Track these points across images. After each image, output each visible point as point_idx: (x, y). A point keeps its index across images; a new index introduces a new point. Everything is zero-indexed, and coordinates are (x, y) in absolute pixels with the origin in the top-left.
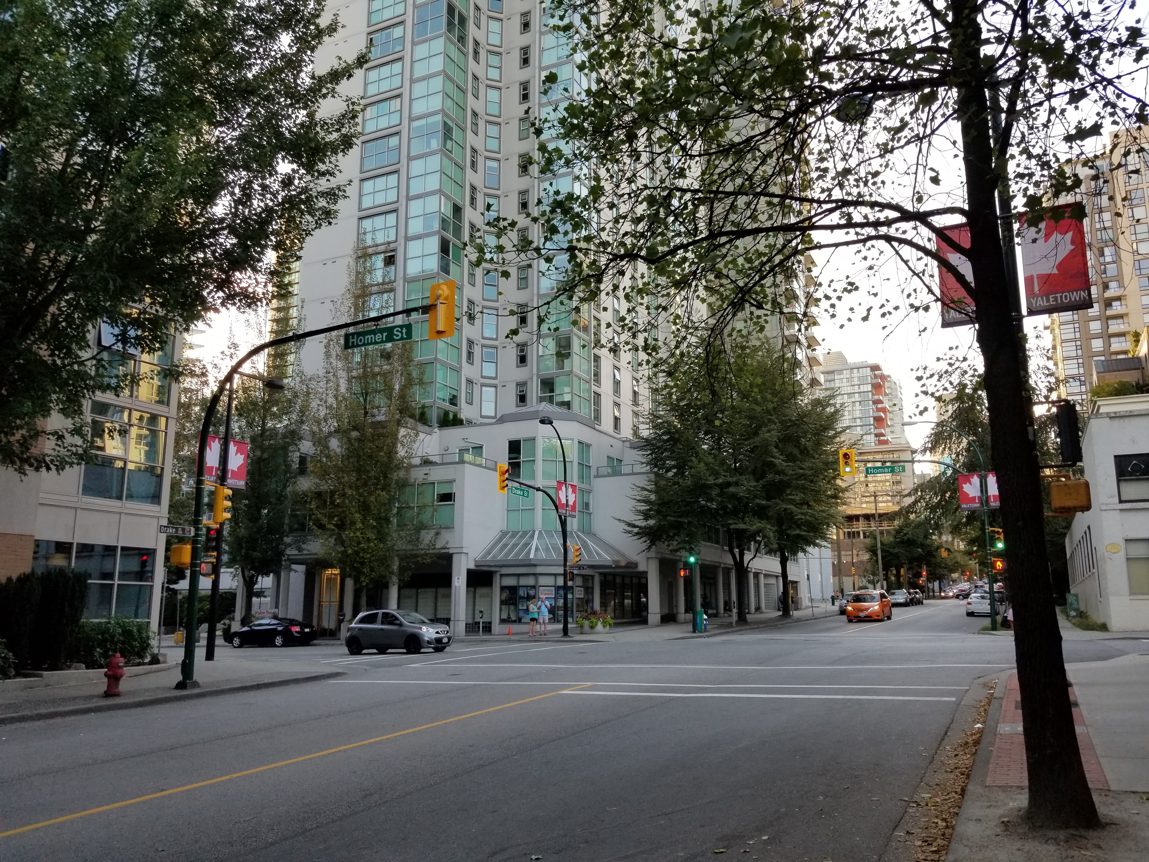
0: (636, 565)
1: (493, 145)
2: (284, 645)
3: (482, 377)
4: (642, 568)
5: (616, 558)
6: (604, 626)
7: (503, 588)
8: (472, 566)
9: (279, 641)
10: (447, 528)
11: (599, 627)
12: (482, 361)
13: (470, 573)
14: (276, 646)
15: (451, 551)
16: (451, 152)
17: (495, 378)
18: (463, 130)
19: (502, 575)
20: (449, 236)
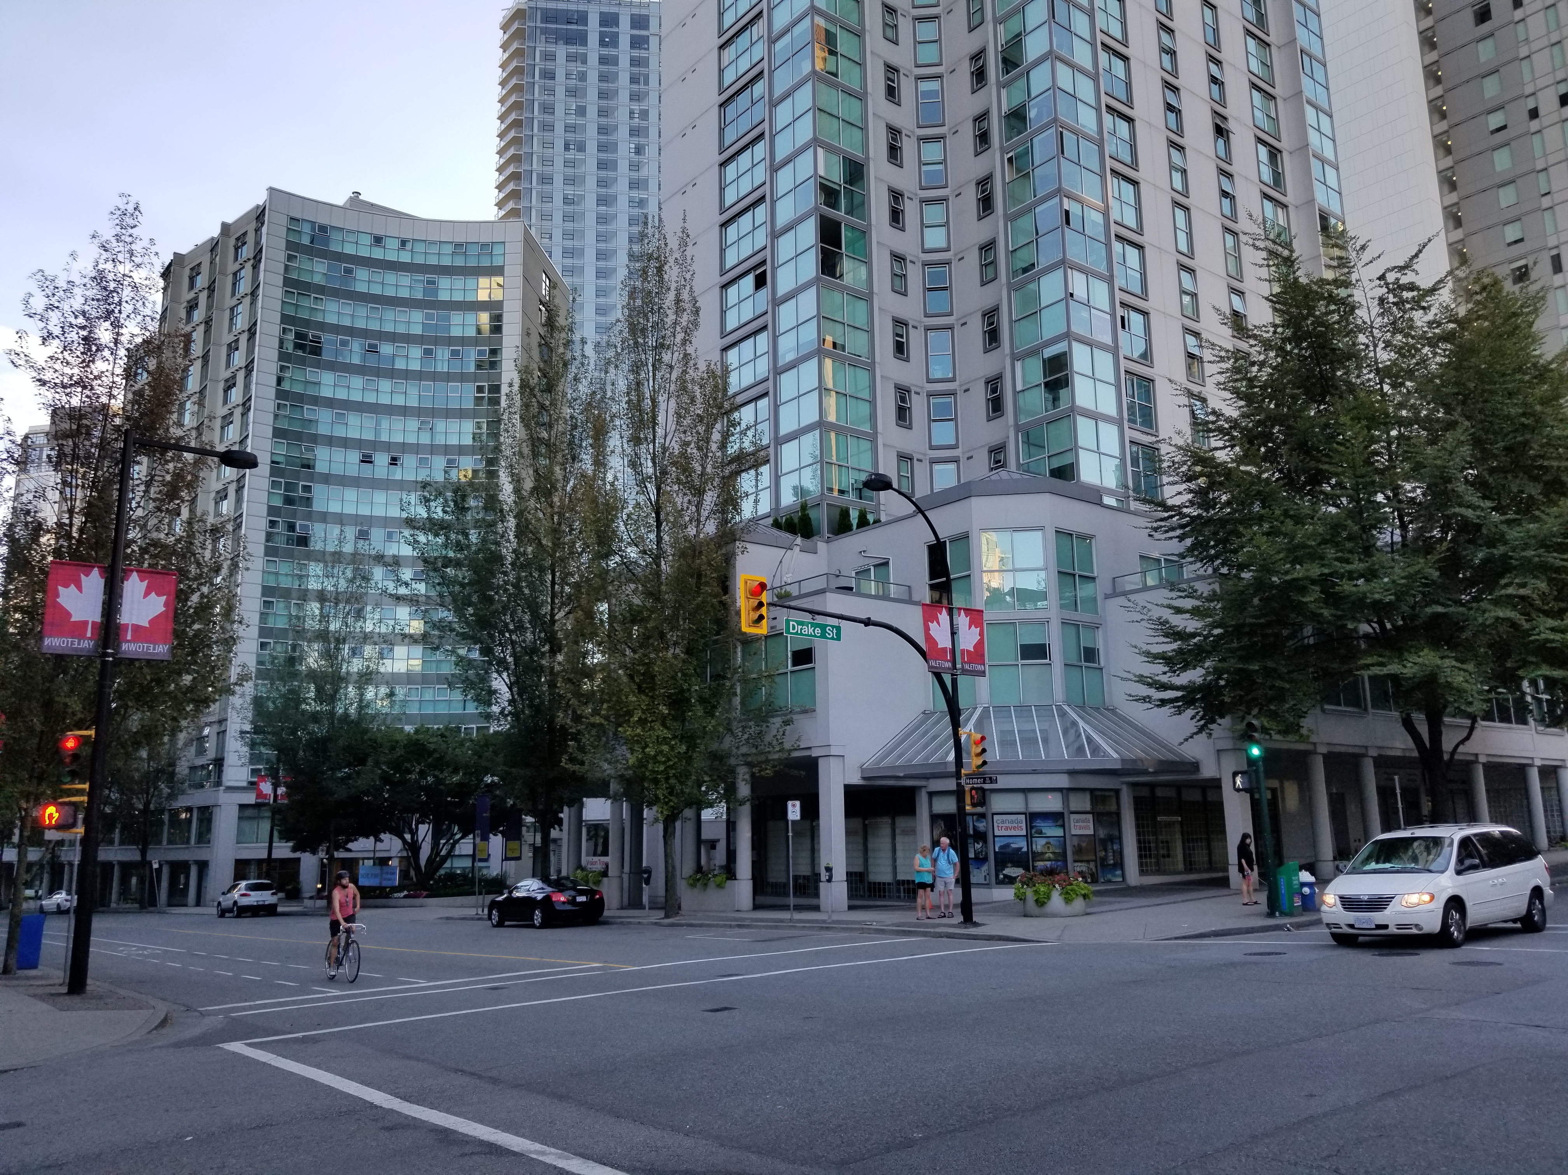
0: (1195, 766)
1: (928, 54)
2: (544, 925)
3: (932, 448)
4: (1208, 771)
5: (1137, 753)
6: (1068, 901)
7: (935, 818)
8: (855, 779)
9: (538, 916)
10: (805, 712)
11: (1056, 901)
12: (930, 421)
13: (851, 793)
14: (533, 926)
15: (815, 753)
16: (835, 75)
17: (955, 447)
18: (859, 35)
19: (931, 794)
20: (840, 214)
